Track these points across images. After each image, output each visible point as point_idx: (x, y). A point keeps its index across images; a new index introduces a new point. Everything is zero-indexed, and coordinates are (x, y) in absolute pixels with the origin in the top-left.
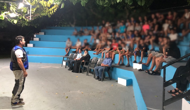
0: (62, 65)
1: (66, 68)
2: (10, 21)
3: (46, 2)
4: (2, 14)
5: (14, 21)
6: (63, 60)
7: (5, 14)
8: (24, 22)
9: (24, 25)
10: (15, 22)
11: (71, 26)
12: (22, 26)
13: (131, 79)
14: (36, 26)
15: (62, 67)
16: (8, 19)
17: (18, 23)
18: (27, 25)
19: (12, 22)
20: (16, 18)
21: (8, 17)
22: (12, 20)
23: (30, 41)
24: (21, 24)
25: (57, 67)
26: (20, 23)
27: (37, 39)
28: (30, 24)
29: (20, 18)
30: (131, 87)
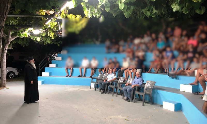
0: (90, 87)
1: (95, 90)
2: (32, 39)
3: (75, 16)
4: (26, 31)
5: (37, 38)
6: (91, 81)
7: (29, 31)
8: (47, 39)
9: (47, 43)
10: (39, 39)
11: (95, 43)
12: (45, 45)
13: (180, 103)
14: (59, 44)
15: (90, 89)
16: (31, 37)
17: (41, 40)
18: (49, 42)
19: (34, 39)
20: (38, 36)
21: (31, 35)
22: (35, 38)
23: (52, 61)
24: (44, 42)
25: (86, 90)
26: (42, 40)
27: (60, 59)
28: (53, 41)
29: (43, 35)
30: (180, 113)
